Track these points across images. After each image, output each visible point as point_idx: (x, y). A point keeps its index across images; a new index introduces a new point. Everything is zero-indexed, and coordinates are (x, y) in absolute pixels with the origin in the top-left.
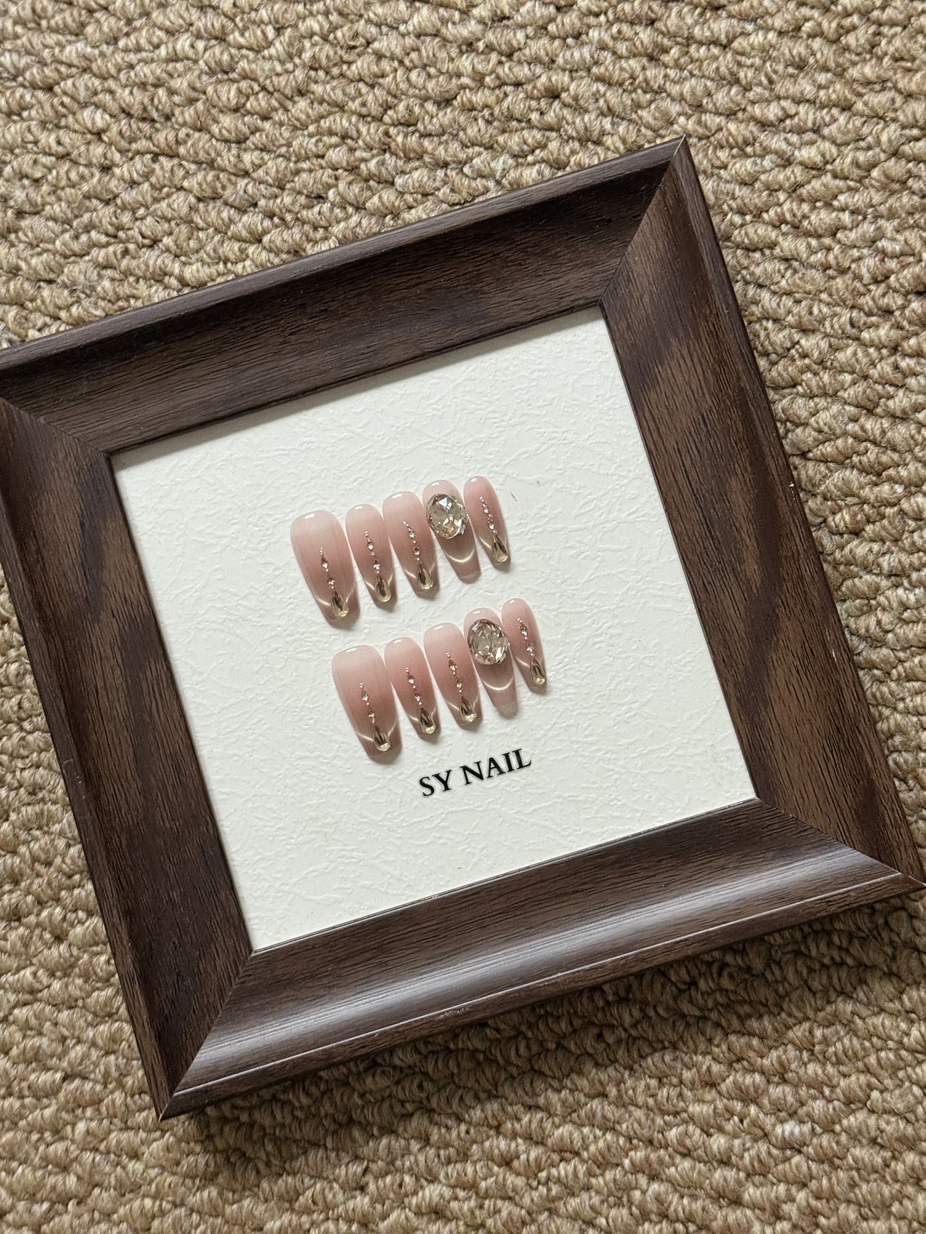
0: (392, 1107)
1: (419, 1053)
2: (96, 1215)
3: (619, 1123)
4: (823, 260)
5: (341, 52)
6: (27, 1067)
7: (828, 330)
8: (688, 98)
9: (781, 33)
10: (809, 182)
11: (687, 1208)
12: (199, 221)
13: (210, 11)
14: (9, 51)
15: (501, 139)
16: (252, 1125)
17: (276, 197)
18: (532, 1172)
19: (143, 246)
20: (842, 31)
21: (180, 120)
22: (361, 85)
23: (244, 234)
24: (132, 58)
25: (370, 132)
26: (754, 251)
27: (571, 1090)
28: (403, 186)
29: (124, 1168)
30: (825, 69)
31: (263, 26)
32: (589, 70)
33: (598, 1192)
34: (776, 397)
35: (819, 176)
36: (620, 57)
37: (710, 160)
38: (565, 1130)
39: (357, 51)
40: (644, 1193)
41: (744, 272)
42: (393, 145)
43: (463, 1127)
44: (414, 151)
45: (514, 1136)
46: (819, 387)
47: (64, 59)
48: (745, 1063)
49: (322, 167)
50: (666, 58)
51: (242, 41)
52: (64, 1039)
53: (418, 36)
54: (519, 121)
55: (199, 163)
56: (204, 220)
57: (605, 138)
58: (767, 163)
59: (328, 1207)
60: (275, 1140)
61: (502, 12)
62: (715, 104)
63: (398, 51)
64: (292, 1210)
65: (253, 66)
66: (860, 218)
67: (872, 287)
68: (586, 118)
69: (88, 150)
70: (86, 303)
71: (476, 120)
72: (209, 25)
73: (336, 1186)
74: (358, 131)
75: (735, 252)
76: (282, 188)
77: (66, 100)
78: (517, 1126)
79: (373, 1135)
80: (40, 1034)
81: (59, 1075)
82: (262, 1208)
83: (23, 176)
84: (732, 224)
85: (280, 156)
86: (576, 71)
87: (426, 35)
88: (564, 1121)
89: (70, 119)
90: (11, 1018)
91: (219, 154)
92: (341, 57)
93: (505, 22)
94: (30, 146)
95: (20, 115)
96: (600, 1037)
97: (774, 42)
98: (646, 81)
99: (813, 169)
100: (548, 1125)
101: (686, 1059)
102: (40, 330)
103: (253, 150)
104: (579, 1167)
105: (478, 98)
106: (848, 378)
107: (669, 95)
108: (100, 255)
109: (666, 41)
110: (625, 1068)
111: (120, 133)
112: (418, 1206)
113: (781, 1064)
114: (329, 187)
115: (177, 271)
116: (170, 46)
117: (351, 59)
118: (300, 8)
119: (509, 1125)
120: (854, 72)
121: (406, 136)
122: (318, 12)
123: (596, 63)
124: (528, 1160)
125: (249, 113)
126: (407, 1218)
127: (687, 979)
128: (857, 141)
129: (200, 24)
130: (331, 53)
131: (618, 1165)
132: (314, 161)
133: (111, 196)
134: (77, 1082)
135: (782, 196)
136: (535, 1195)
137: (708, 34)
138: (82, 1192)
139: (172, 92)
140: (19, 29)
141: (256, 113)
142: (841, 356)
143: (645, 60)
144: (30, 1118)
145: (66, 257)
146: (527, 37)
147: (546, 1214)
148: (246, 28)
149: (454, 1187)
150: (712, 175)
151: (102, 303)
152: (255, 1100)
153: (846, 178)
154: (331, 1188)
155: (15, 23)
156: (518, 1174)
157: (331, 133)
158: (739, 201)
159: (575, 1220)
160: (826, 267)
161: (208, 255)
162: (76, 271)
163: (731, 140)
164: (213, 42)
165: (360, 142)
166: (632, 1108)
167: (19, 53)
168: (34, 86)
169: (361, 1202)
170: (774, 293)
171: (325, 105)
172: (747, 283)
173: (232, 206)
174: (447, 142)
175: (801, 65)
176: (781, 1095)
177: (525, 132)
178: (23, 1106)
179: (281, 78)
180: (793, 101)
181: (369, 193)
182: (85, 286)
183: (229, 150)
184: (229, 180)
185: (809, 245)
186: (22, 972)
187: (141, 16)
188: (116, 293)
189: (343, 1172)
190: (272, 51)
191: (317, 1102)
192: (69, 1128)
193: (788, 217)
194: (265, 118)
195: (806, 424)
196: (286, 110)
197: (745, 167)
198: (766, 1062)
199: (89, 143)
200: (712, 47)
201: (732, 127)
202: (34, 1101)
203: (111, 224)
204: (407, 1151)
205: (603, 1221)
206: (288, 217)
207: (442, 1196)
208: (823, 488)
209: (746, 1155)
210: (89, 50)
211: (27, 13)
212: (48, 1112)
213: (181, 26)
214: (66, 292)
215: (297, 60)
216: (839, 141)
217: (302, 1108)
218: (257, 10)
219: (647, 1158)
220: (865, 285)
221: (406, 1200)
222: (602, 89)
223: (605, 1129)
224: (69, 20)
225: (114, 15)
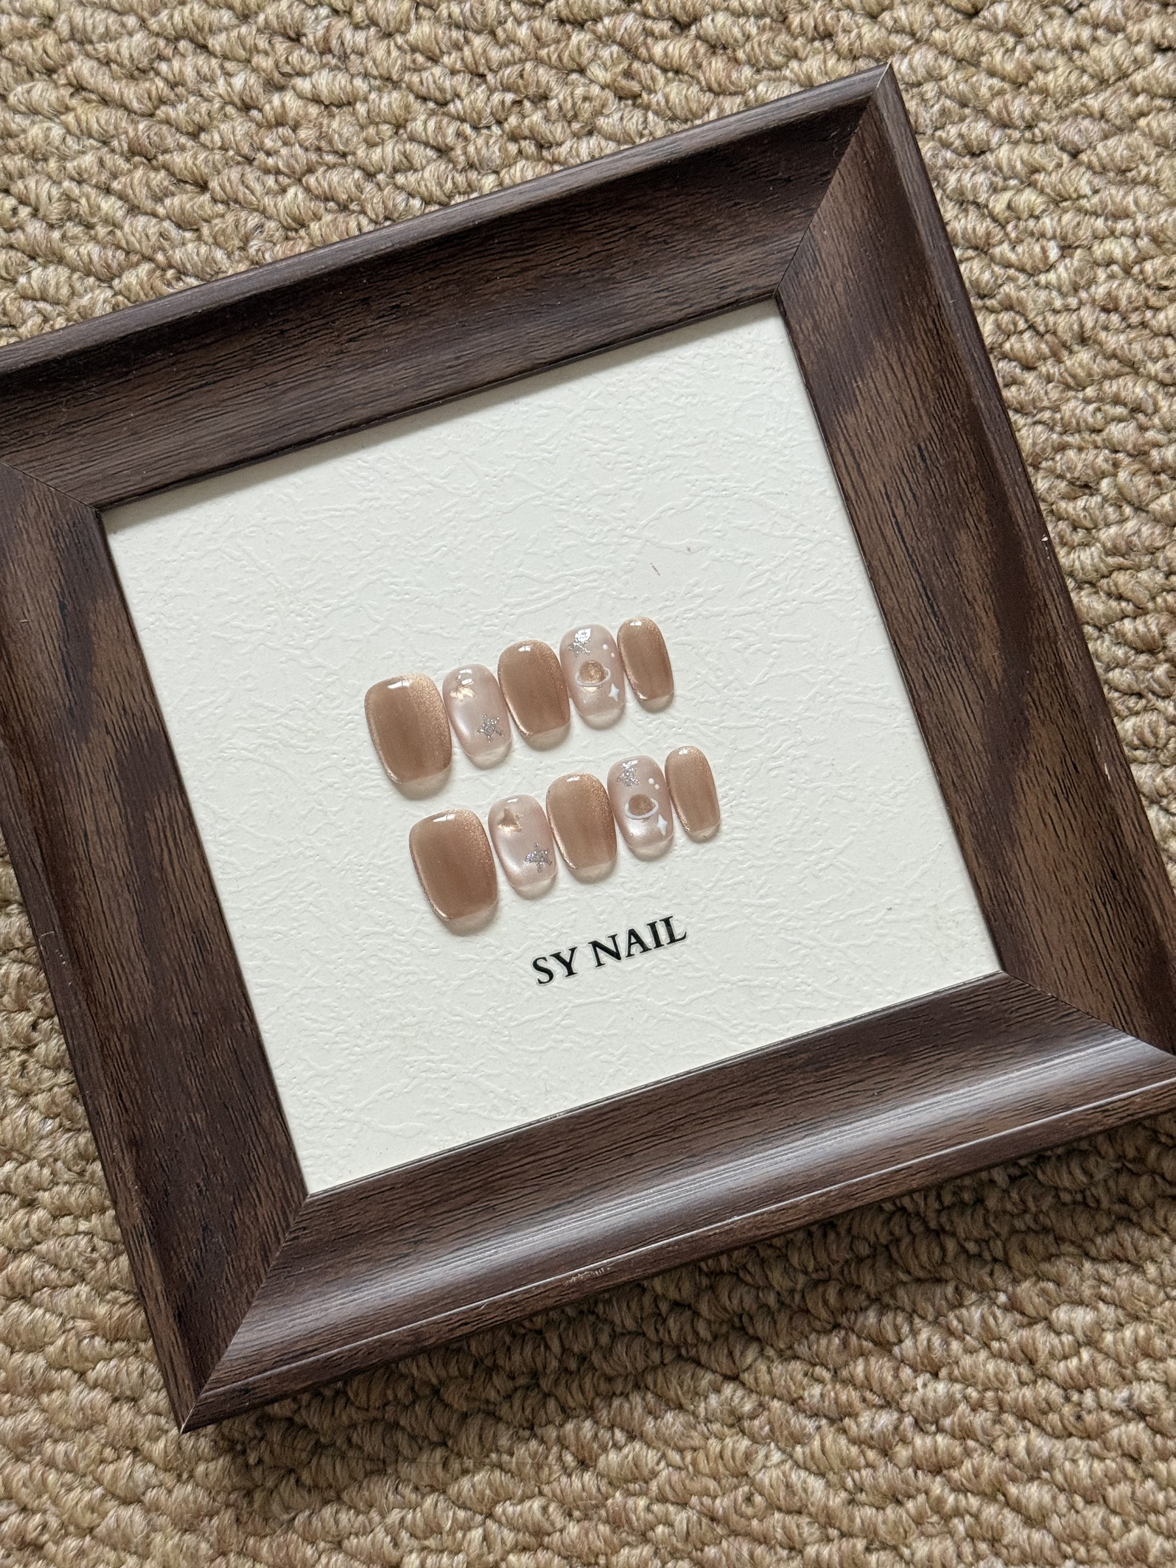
5: (1149, 293)
13: (972, 208)
22: (1169, 342)
31: (1044, 242)
39: (1167, 293)
51: (1013, 257)
65: (1023, 293)
72: (969, 226)
74: (1155, 404)
76: (1036, 466)
85: (1039, 422)
92: (1146, 300)
114: (1103, 475)
117: (1158, 304)
118: (1100, 223)
122: (1123, 234)
125: (1004, 356)
129: (958, 226)
132: (1086, 435)
141: (1017, 359)
148: (1020, 241)
157: (1117, 401)
164: (971, 253)
165: (1156, 421)
171: (1114, 361)
179: (1059, 318)
181: (1156, 491)
186: (527, 1504)
190: (1052, 277)
194: (1028, 367)
196: (1059, 361)
215: (1084, 295)
218: (1038, 218)
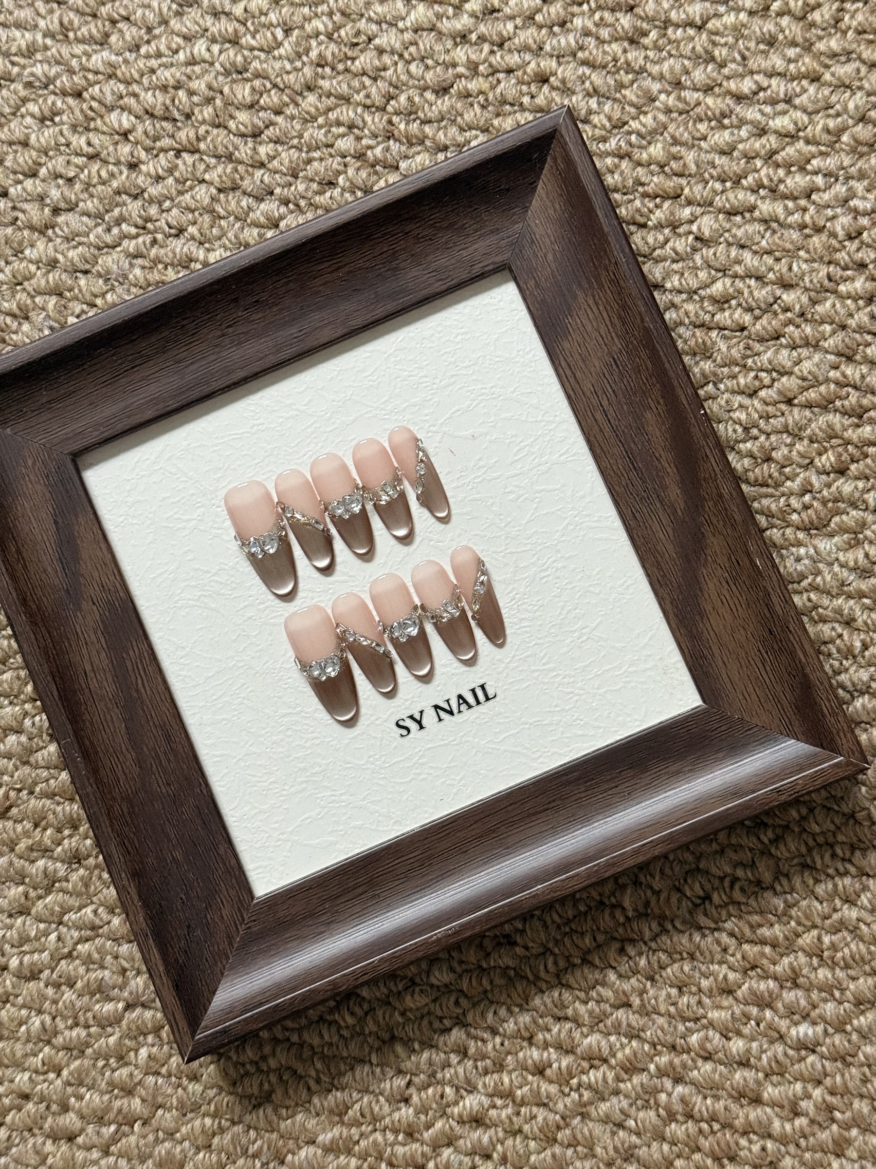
0: (431, 1023)
1: (455, 972)
2: (161, 1134)
3: (643, 1031)
4: (800, 220)
5: (345, 49)
6: (91, 998)
7: (808, 285)
8: (668, 76)
9: (751, 13)
10: (784, 149)
11: (711, 1108)
12: (220, 210)
13: (223, 17)
14: (41, 62)
15: (496, 122)
16: (301, 1045)
17: (291, 185)
18: (563, 1080)
19: (170, 236)
20: (808, 9)
21: (200, 118)
22: (365, 79)
23: (262, 220)
24: (154, 63)
25: (374, 121)
26: (735, 215)
27: (598, 1002)
28: (407, 170)
29: (185, 1089)
30: (794, 44)
31: (273, 29)
32: (575, 55)
33: (626, 1096)
34: (762, 349)
35: (792, 144)
36: (604, 42)
37: (690, 133)
38: (593, 1040)
39: (359, 47)
40: (669, 1095)
41: (727, 235)
42: (396, 132)
43: (498, 1040)
44: (416, 137)
45: (546, 1045)
46: (801, 338)
47: (91, 67)
48: (759, 970)
49: (331, 156)
50: (646, 41)
51: (253, 43)
52: (124, 971)
53: (416, 31)
54: (512, 105)
55: (218, 157)
56: (225, 210)
57: (592, 117)
58: (744, 133)
59: (375, 1119)
60: (324, 1058)
61: (492, 5)
62: (692, 81)
63: (398, 46)
64: (343, 1123)
65: (265, 66)
66: (832, 180)
67: (846, 243)
68: (574, 99)
69: (116, 150)
70: (119, 290)
71: (472, 105)
72: (223, 31)
73: (382, 1099)
74: (363, 121)
75: (717, 217)
76: (296, 177)
77: (95, 104)
78: (548, 1036)
79: (414, 1050)
80: (103, 967)
81: (121, 1005)
82: (314, 1122)
83: (57, 176)
84: (714, 191)
85: (292, 147)
86: (563, 56)
87: (423, 30)
88: (592, 1031)
89: (99, 121)
90: (75, 953)
91: (236, 148)
92: (345, 54)
93: (495, 14)
94: (62, 148)
95: (52, 120)
96: (622, 951)
97: (745, 21)
98: (628, 64)
99: (786, 136)
100: (577, 1035)
101: (703, 968)
102: (78, 317)
103: (267, 143)
104: (608, 1073)
105: (473, 86)
106: (828, 328)
107: (649, 75)
108: (131, 246)
109: (645, 25)
110: (647, 979)
111: (145, 133)
112: (460, 1116)
113: (793, 970)
114: (339, 173)
115: (201, 257)
116: (188, 50)
117: (354, 55)
118: (306, 10)
119: (540, 1036)
120: (821, 46)
121: (407, 124)
122: (323, 14)
123: (581, 48)
124: (560, 1068)
125: (262, 108)
126: (451, 1128)
127: (701, 893)
128: (827, 109)
129: (214, 30)
130: (336, 51)
131: (644, 1070)
132: (324, 150)
133: (139, 191)
134: (138, 1011)
135: (759, 163)
136: (568, 1101)
137: (683, 16)
138: (146, 1113)
139: (191, 93)
140: (49, 41)
141: (269, 109)
142: (819, 308)
143: (626, 44)
144: (96, 1046)
145: (99, 249)
146: (516, 27)
147: (579, 1118)
148: (257, 31)
149: (491, 1096)
150: (693, 146)
151: (134, 290)
152: (303, 1021)
153: (818, 144)
154: (378, 1101)
155: (45, 36)
156: (551, 1082)
158: (719, 169)
159: (606, 1123)
160: (803, 226)
161: (230, 241)
162: (110, 261)
163: (709, 113)
164: (227, 45)
165: (366, 131)
166: (655, 1016)
167: (49, 63)
168: (64, 93)
169: (406, 1113)
170: (755, 253)
171: (332, 98)
172: (729, 244)
173: (250, 196)
174: (445, 127)
175: (771, 42)
176: (794, 999)
177: (518, 115)
178: (89, 1035)
179: (291, 76)
180: (765, 74)
181: (375, 177)
182: (118, 275)
183: (246, 144)
184: (247, 171)
185: (786, 207)
186: (84, 911)
187: (160, 24)
188: (146, 279)
189: (388, 1086)
190: (282, 51)
191: (362, 1020)
192: (132, 1054)
193: (765, 181)
194: (278, 113)
195: (790, 373)
196: (297, 105)
197: (723, 137)
198: (778, 969)
199: (117, 143)
200: (688, 28)
201: (710, 101)
202: (99, 1030)
203: (140, 217)
204: (447, 1065)
205: (633, 1123)
206: (302, 203)
207: (481, 1104)
208: (808, 431)
209: (764, 1056)
210: (113, 58)
211: (55, 26)
212: (112, 1040)
213: (197, 32)
214: (101, 281)
215: (305, 58)
216: (809, 110)
217: (347, 1027)
218: (266, 15)
219: (671, 1063)
220: (840, 242)
221: (449, 1110)
222: (588, 72)
223: (631, 1037)
224: (94, 31)
225: (135, 24)
